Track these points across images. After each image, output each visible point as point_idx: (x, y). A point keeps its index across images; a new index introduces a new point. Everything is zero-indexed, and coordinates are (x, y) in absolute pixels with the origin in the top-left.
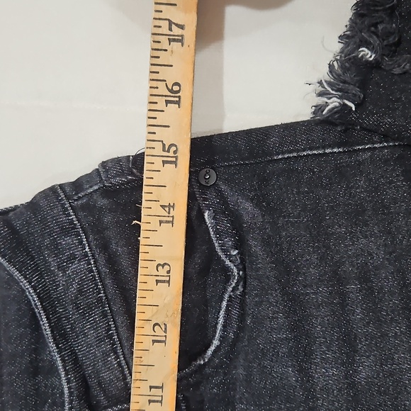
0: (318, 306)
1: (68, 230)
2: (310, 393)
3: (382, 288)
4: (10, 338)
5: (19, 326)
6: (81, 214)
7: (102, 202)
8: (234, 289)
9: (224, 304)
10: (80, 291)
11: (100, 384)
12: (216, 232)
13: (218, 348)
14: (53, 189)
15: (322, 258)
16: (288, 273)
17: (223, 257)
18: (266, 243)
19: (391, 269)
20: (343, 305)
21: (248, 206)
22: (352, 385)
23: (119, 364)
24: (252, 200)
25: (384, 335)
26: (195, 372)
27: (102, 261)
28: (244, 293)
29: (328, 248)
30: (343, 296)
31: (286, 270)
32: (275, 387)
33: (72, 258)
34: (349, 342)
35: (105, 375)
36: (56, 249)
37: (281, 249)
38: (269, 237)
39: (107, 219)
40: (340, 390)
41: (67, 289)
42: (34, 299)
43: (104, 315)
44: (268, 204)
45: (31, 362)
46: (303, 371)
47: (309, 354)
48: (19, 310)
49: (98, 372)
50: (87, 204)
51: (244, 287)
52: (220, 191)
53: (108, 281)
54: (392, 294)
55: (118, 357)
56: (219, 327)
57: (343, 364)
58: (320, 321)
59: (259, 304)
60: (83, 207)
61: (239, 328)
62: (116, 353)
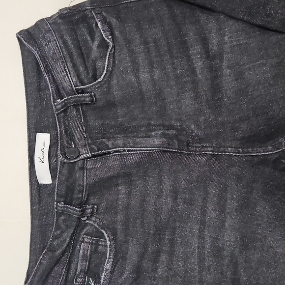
0: (140, 53)
1: (48, 31)
2: (140, 85)
3: (161, 45)
4: (30, 77)
5: (33, 72)
6: (52, 25)
7: (59, 21)
8: (111, 51)
9: (108, 56)
10: (54, 54)
11: (63, 88)
12: (103, 30)
13: (106, 74)
14: (43, 19)
15: (141, 37)
16: (129, 43)
17: (106, 39)
18: (121, 32)
19: (164, 38)
20: (148, 52)
21: (114, 20)
22: (153, 80)
23: (69, 80)
24: (115, 18)
25: (163, 60)
26: (97, 83)
27: (61, 42)
28: (114, 53)
29: (143, 33)
30: (148, 48)
31: (128, 42)
32: (127, 83)
33: (50, 41)
34: (151, 64)
35: (64, 84)
36: (44, 38)
37: (126, 35)
38: (122, 30)
39: (62, 27)
40: (149, 82)
41: (49, 52)
42: (37, 56)
43: (63, 62)
44: (121, 19)
45: (37, 86)
46: (137, 77)
47: (138, 70)
48: (32, 66)
49: (62, 83)
50: (54, 22)
51: (114, 50)
52: (103, 15)
53: (64, 50)
54: (164, 46)
55: (68, 78)
56: (106, 66)
57: (150, 72)
58: (141, 59)
59: (120, 55)
60: (53, 23)
61: (113, 66)
62: (68, 76)
